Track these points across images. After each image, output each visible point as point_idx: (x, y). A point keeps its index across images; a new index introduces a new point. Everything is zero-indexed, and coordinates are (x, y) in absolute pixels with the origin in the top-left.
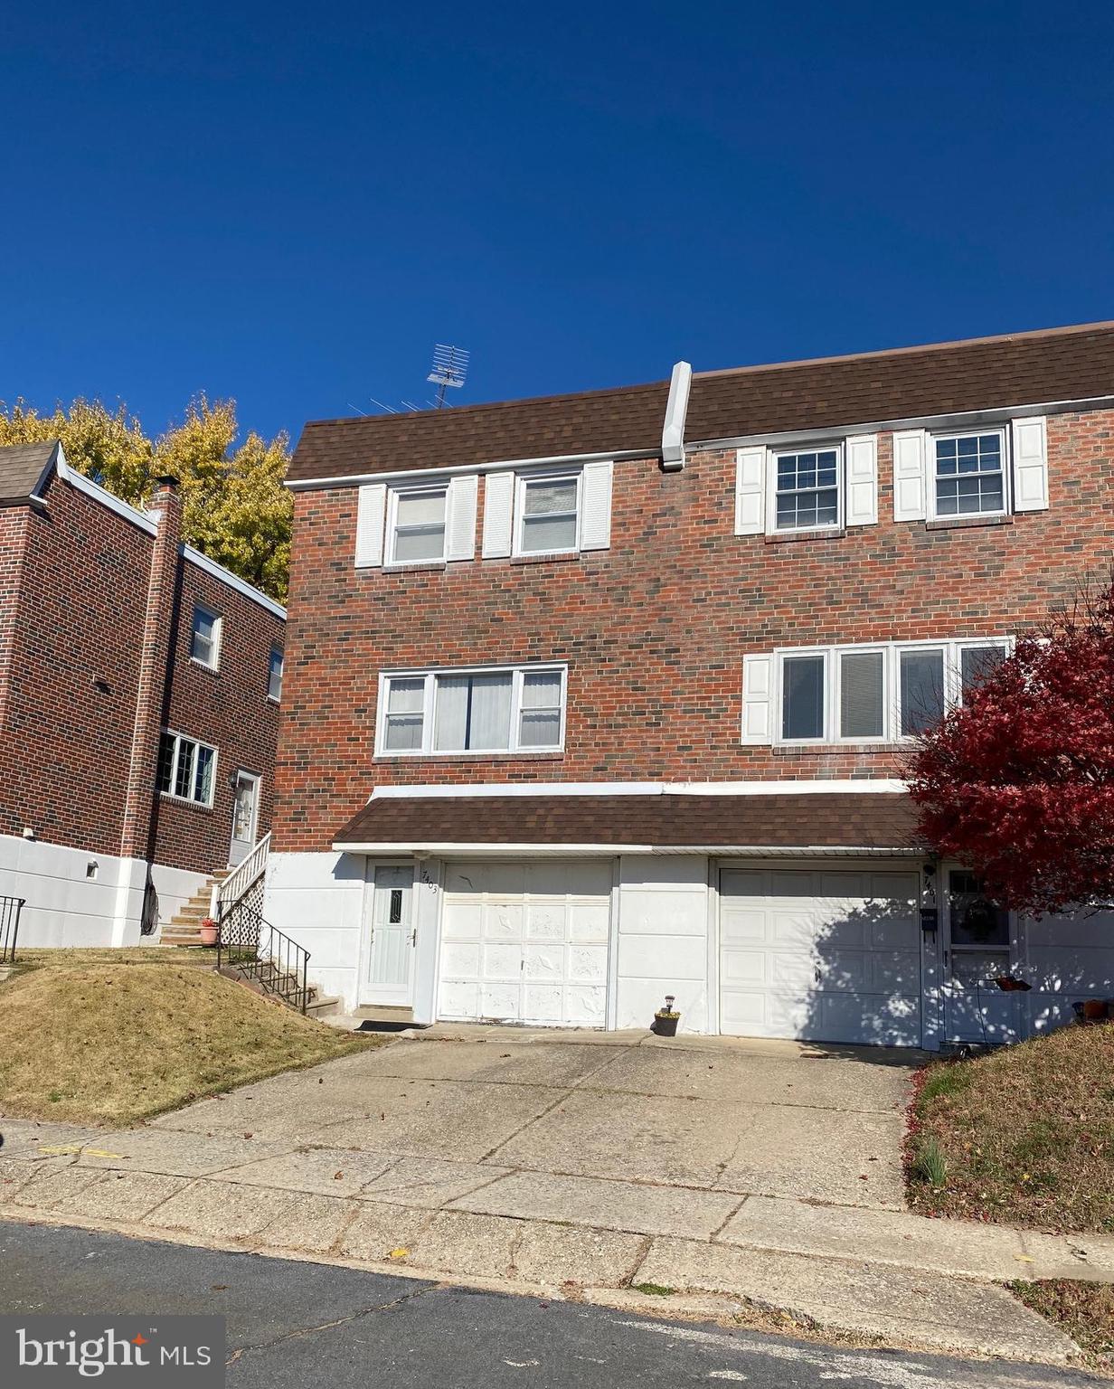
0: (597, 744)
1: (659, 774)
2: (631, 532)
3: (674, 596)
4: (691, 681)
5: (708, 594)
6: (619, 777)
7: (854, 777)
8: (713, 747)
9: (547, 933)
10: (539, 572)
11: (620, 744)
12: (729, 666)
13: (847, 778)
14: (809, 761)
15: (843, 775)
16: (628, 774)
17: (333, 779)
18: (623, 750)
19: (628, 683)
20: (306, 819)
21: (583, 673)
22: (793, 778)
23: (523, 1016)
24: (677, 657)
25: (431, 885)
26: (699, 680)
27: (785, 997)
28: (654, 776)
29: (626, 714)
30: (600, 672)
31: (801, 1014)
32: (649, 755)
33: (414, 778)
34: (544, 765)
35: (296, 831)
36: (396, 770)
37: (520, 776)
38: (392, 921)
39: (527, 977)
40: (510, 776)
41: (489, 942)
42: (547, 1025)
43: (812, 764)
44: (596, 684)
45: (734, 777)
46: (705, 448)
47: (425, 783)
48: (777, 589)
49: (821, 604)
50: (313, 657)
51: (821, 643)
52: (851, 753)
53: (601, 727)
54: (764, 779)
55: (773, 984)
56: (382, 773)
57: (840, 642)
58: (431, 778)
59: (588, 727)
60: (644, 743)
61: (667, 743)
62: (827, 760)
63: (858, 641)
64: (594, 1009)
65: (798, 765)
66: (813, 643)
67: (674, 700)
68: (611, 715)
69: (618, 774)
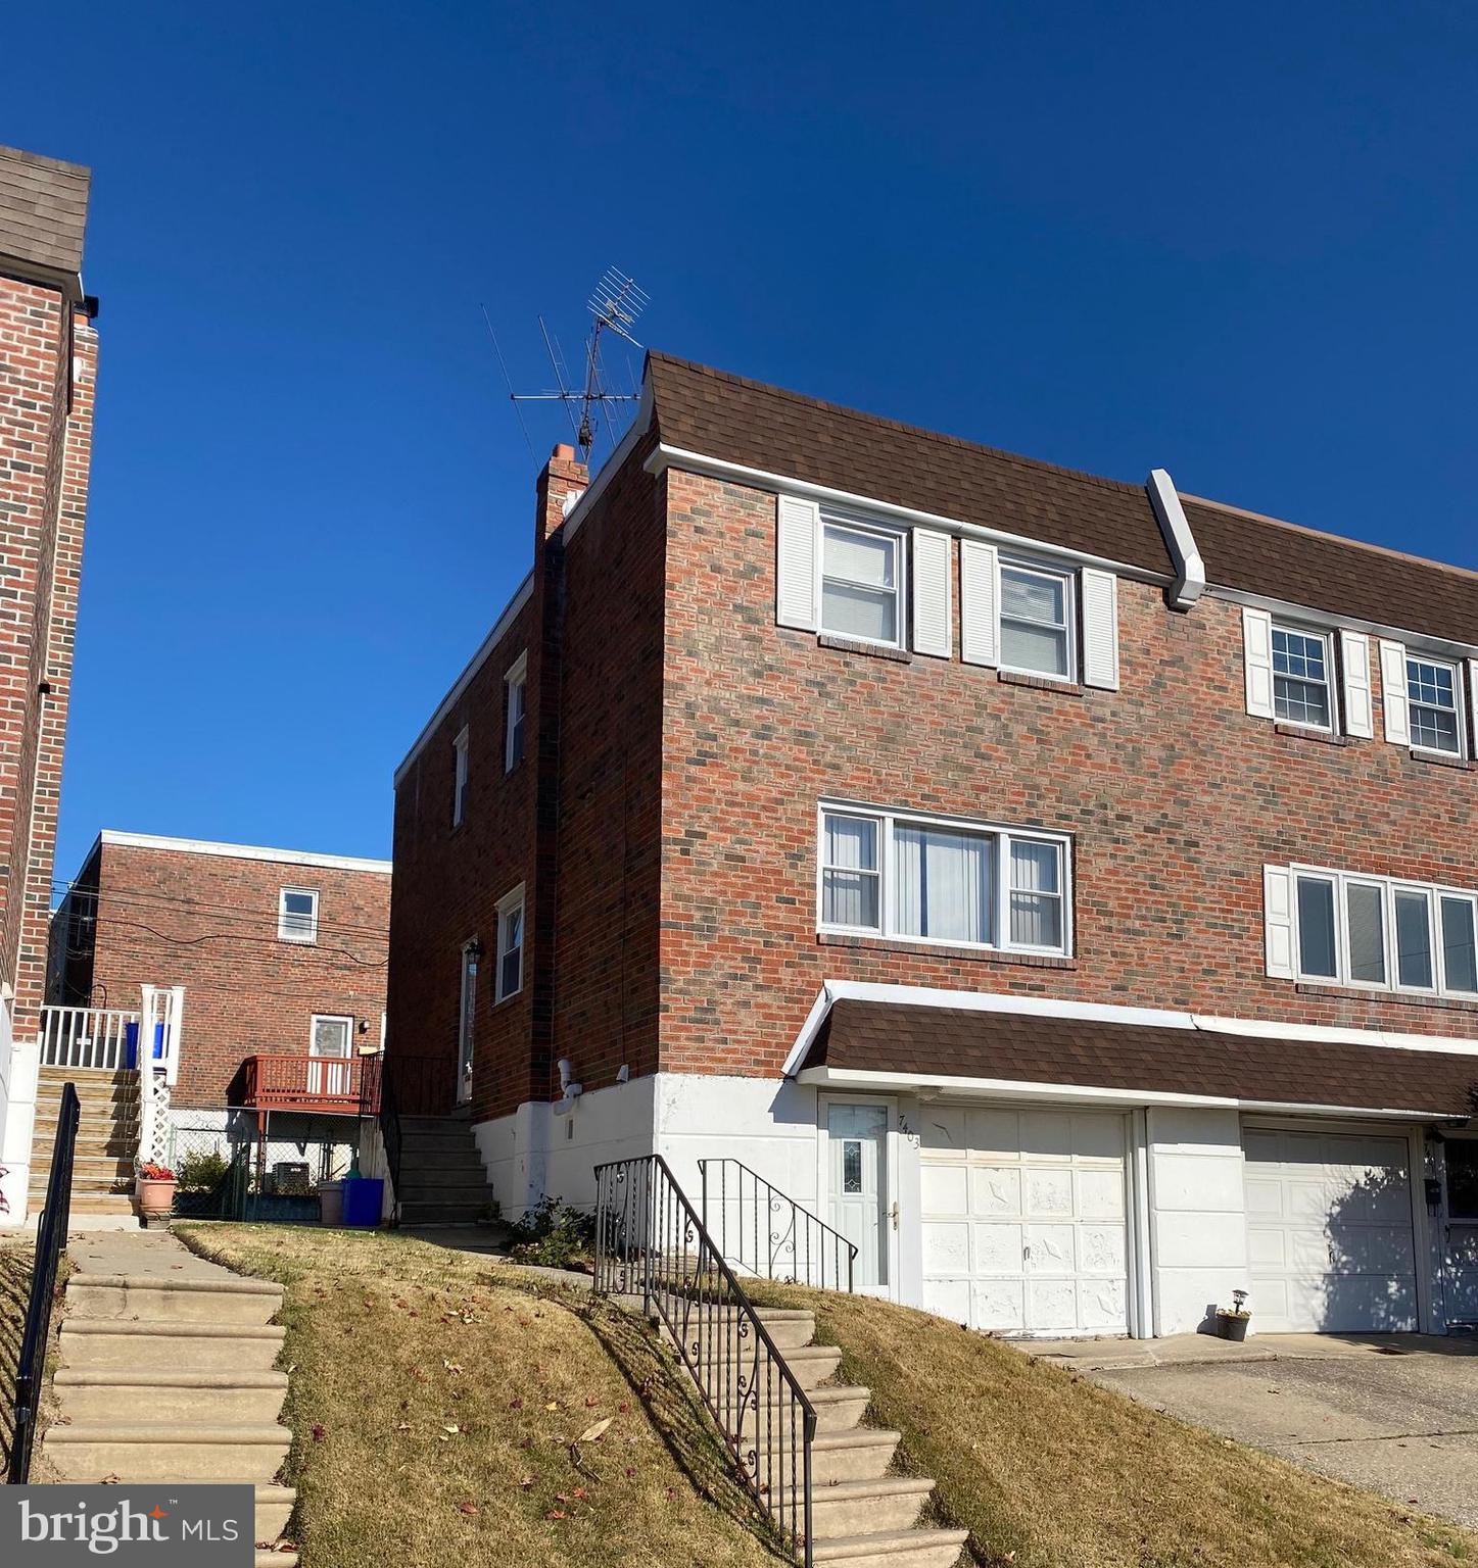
0: (1114, 954)
1: (1184, 1003)
2: (1140, 676)
3: (1189, 774)
4: (1213, 887)
5: (1224, 779)
6: (1141, 1001)
7: (1367, 1028)
8: (1239, 975)
9: (1051, 1208)
10: (1035, 700)
11: (1141, 957)
12: (1249, 876)
13: (1360, 1027)
14: (1328, 1003)
15: (1357, 1024)
16: (1150, 999)
17: (759, 961)
18: (1145, 965)
19: (1146, 878)
20: (717, 1022)
21: (1095, 854)
22: (1314, 1023)
23: (1032, 1324)
24: (1196, 853)
25: (911, 1136)
26: (1221, 888)
27: (1304, 1283)
28: (1181, 1004)
29: (1143, 918)
30: (1113, 856)
31: (1318, 1303)
32: (1171, 977)
33: (880, 973)
34: (1055, 974)
35: (701, 1039)
36: (853, 956)
37: (1023, 986)
38: (847, 1189)
39: (1032, 1271)
40: (1012, 985)
41: (979, 1220)
42: (1061, 1336)
43: (1331, 1008)
44: (1109, 872)
45: (1261, 1016)
46: (1213, 594)
47: (896, 982)
48: (1288, 790)
49: (1329, 819)
50: (714, 755)
51: (1333, 865)
52: (1363, 998)
53: (1119, 931)
54: (1289, 1021)
55: (1294, 1269)
56: (833, 959)
57: (1348, 868)
58: (905, 975)
59: (1102, 928)
60: (1167, 960)
61: (1192, 963)
62: (1344, 1004)
63: (1363, 870)
64: (1113, 1312)
65: (1319, 1006)
66: (1324, 864)
67: (1196, 907)
68: (1128, 916)
69: (1140, 998)
